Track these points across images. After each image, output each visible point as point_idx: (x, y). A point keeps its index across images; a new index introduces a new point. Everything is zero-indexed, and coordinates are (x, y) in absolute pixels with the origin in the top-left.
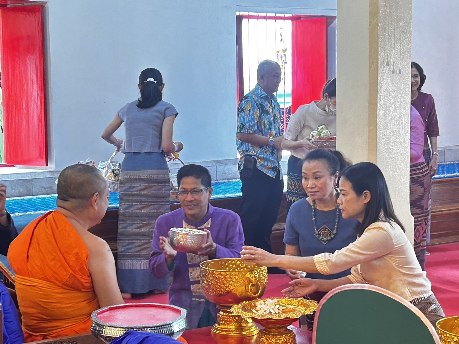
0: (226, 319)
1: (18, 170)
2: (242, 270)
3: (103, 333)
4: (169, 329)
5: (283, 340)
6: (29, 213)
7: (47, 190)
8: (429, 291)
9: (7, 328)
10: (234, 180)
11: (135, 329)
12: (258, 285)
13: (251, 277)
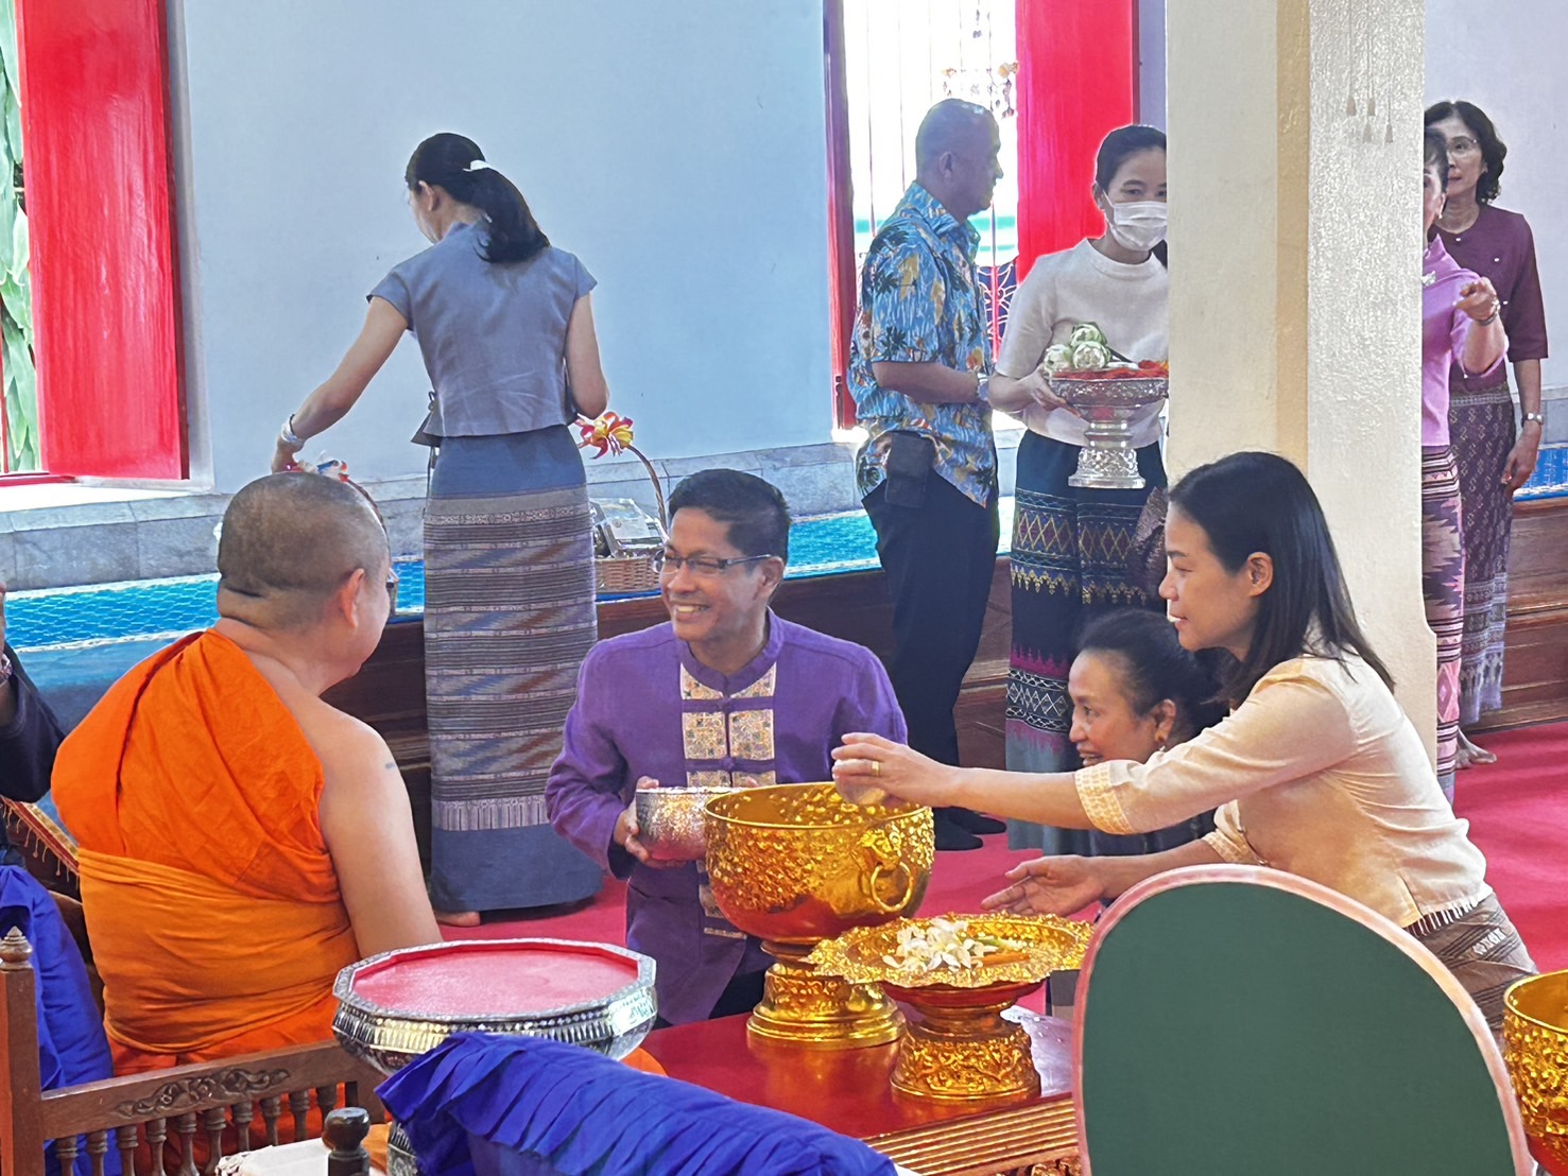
0: (795, 991)
1: (88, 493)
2: (847, 822)
3: (376, 1041)
4: (596, 1024)
5: (988, 1058)
6: (129, 638)
7: (186, 558)
8: (1477, 885)
9: (52, 1026)
10: (823, 517)
11: (482, 1027)
12: (901, 871)
13: (878, 847)
